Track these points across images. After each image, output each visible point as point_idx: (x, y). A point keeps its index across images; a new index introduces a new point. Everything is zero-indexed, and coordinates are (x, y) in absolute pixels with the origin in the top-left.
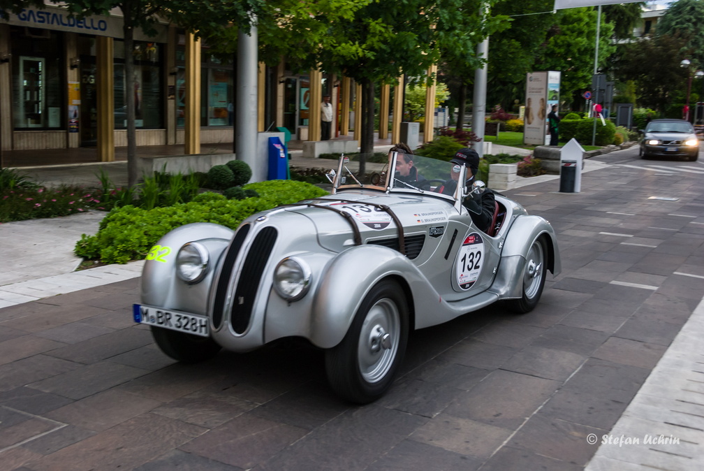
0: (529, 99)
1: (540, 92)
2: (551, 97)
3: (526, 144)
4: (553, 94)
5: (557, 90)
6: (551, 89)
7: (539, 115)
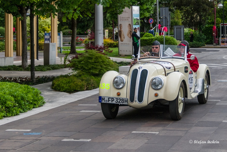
0: (120, 25)
1: (128, 20)
2: (135, 23)
3: (121, 55)
4: (136, 21)
5: (138, 18)
6: (135, 18)
7: (128, 35)
